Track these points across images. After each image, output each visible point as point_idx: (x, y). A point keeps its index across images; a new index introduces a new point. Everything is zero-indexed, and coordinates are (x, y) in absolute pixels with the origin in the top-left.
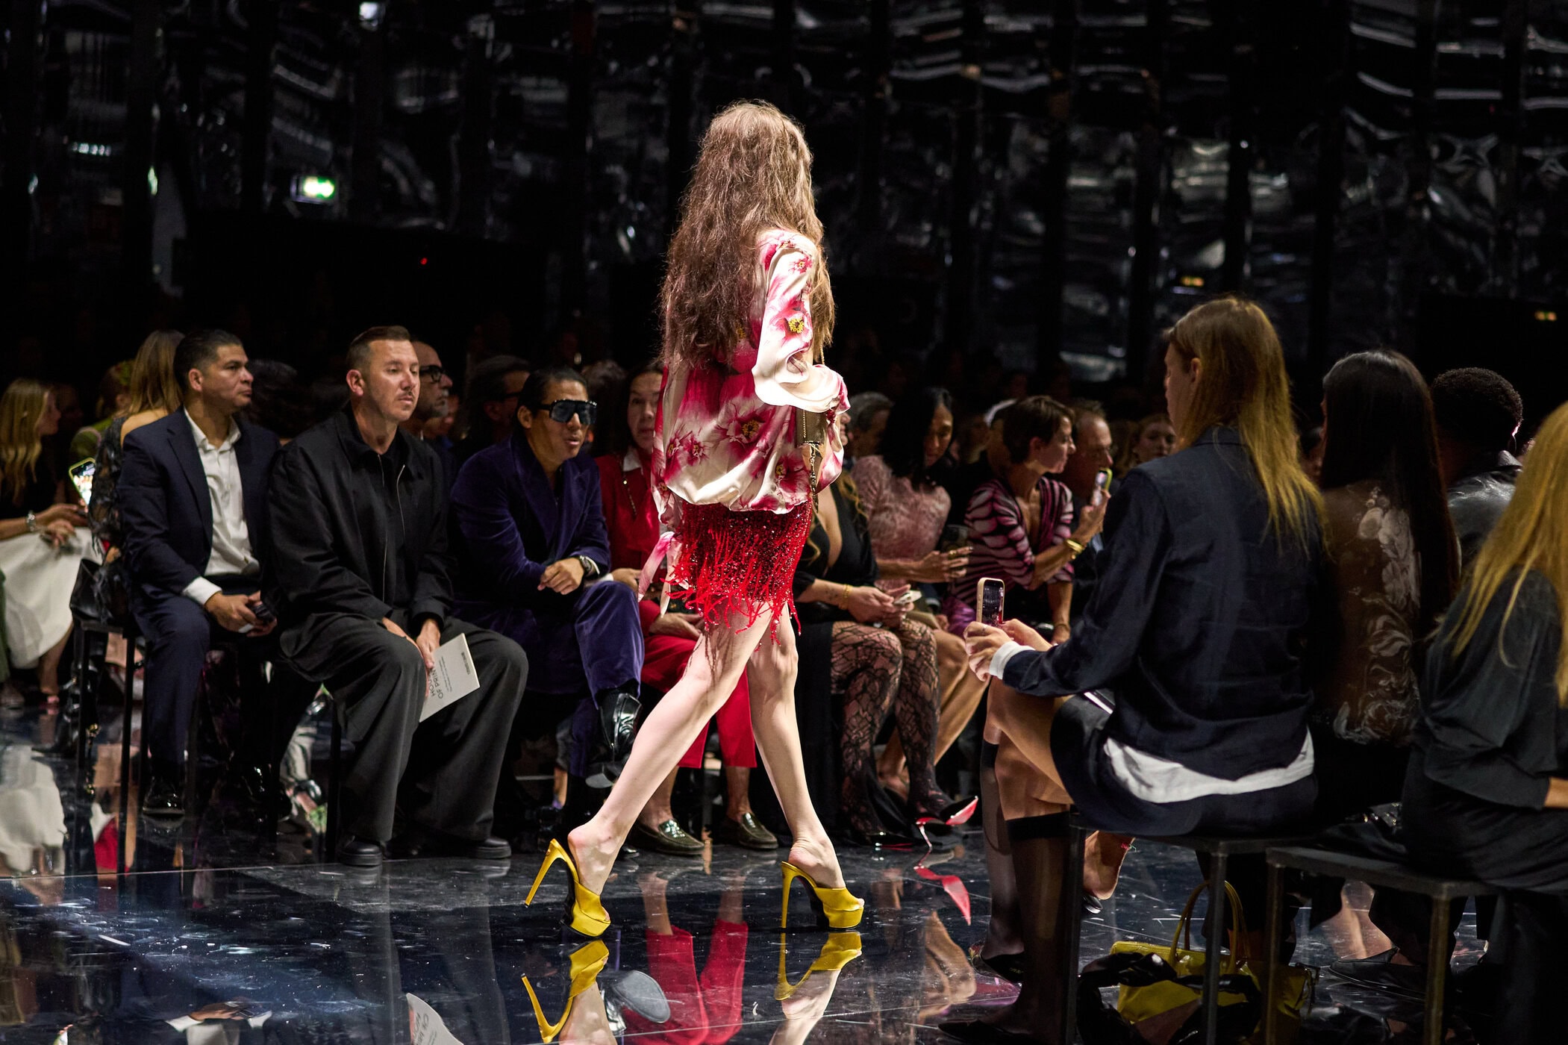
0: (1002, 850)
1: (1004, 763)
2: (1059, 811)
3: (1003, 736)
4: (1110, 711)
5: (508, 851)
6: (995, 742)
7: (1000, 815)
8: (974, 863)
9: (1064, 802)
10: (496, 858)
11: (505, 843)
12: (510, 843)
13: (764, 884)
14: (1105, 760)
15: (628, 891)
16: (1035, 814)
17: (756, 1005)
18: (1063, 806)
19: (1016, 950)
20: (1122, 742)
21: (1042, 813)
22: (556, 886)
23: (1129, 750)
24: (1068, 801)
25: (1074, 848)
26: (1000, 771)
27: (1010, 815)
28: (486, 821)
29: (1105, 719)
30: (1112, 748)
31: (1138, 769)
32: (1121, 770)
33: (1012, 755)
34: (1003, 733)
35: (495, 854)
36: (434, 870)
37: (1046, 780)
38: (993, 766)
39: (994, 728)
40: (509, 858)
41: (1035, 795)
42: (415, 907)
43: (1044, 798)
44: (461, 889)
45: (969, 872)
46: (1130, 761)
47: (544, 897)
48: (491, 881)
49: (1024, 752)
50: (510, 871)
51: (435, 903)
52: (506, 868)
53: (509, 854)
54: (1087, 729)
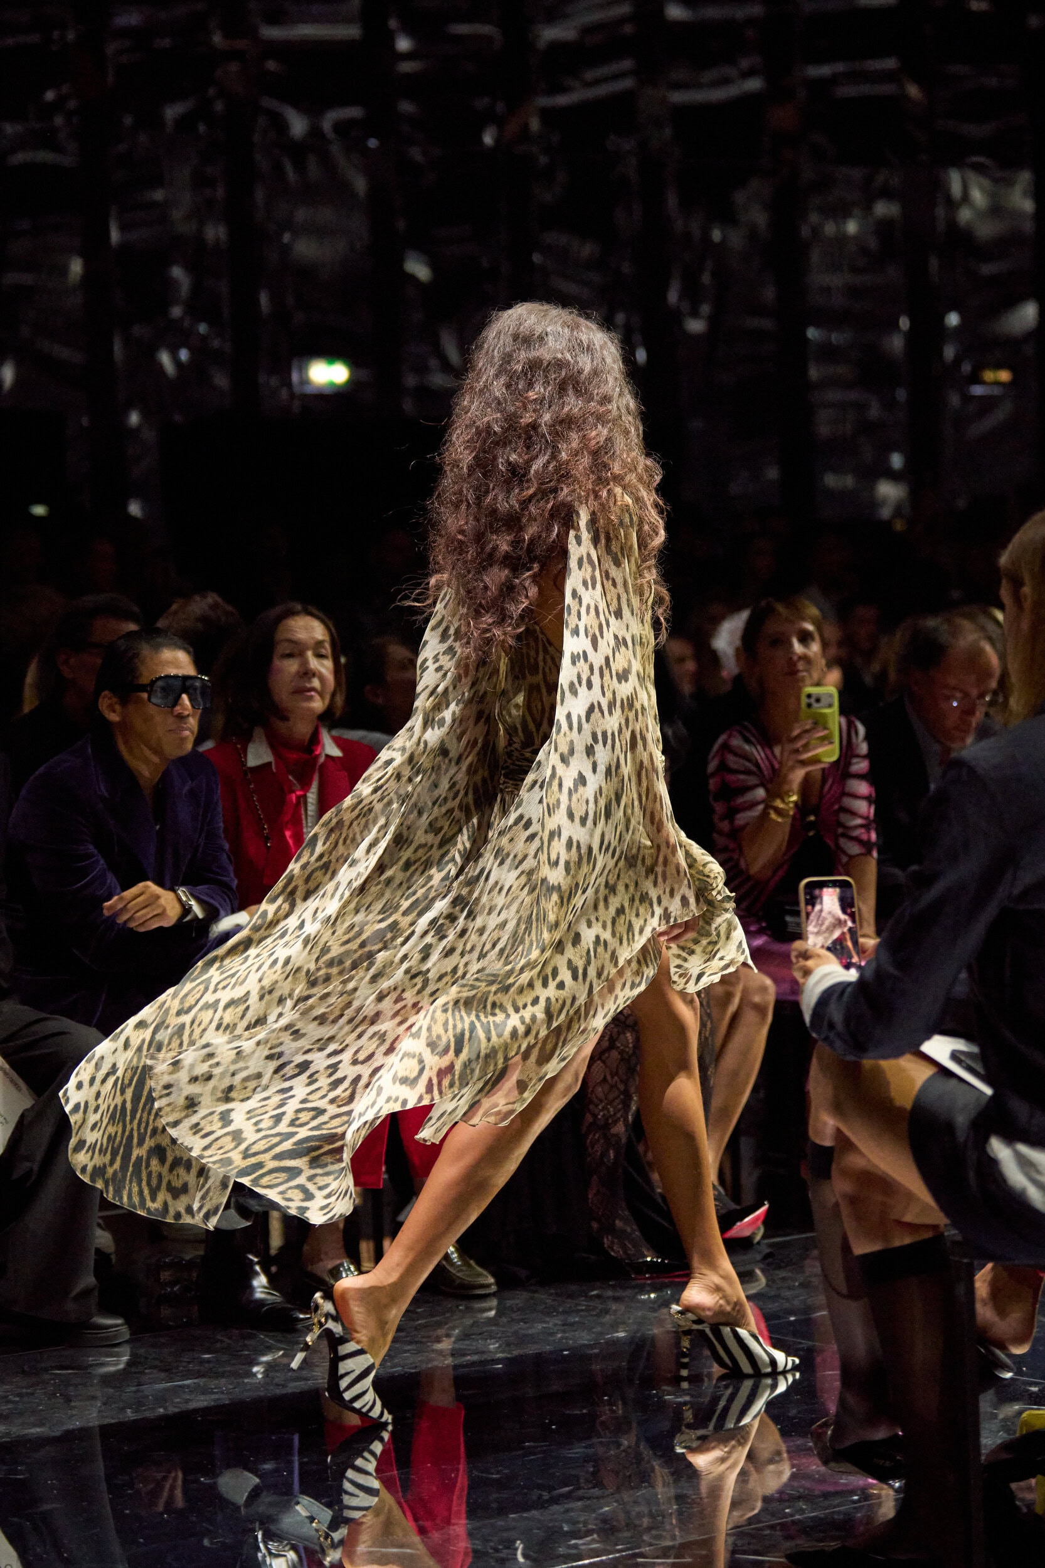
0: (852, 1296)
1: (846, 1173)
2: (928, 1235)
3: (839, 1134)
4: (988, 1091)
5: (125, 1333)
6: (828, 1143)
7: (846, 1248)
8: (789, 1288)
9: (935, 1222)
10: (110, 1345)
11: (119, 1321)
12: (128, 1322)
13: (497, 1351)
14: (992, 1165)
15: (306, 1379)
16: (897, 1243)
17: (520, 1546)
18: (935, 1227)
19: (880, 1434)
20: (1011, 1137)
21: (907, 1241)
22: (201, 1381)
23: (1023, 1148)
24: (940, 1219)
25: (961, 1290)
26: (838, 1188)
27: (861, 1248)
28: (87, 1293)
29: (984, 1101)
30: (1000, 1149)
31: (1038, 1172)
32: (1015, 1176)
33: (854, 1161)
34: (838, 1130)
35: (107, 1338)
36: (23, 1372)
37: (910, 1196)
38: (828, 1176)
39: (825, 1124)
40: (126, 1342)
41: (894, 1216)
42: (8, 1434)
43: (908, 1218)
44: (68, 1400)
45: (786, 1305)
46: (1025, 1164)
47: (187, 1401)
48: (108, 1380)
49: (871, 1157)
50: (129, 1364)
51: (35, 1425)
52: (125, 1358)
53: (127, 1337)
54: (962, 1120)
